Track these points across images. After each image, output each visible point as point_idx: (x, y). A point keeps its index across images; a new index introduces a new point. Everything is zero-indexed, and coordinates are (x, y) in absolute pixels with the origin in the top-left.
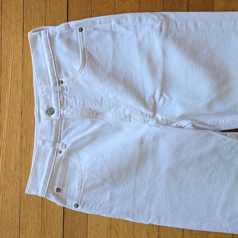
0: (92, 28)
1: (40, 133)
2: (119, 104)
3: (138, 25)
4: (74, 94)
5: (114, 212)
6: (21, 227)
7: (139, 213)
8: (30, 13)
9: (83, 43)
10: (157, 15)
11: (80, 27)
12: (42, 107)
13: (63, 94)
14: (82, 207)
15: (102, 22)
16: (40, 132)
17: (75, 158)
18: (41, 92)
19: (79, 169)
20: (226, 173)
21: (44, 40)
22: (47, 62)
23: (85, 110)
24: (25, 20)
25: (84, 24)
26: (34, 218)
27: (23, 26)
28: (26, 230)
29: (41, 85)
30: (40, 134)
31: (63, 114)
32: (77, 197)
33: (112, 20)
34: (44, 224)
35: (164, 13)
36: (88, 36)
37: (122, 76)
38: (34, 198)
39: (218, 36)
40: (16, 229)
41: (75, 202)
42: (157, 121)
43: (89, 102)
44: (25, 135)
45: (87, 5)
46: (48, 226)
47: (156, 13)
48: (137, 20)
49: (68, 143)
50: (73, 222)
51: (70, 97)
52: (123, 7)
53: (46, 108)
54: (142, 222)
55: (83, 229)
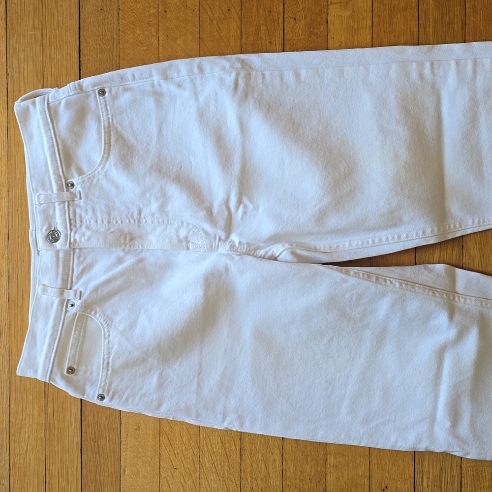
0: (121, 88)
1: (39, 274)
2: (168, 220)
3: (199, 79)
4: (92, 204)
5: (164, 408)
6: (12, 431)
7: (207, 410)
8: (18, 67)
9: (108, 114)
10: (229, 60)
11: (100, 87)
12: (40, 229)
13: (73, 206)
14: (111, 399)
15: (137, 77)
16: (39, 272)
17: (98, 315)
18: (37, 203)
19: (105, 334)
20: (356, 339)
21: (41, 113)
22: (46, 151)
23: (112, 232)
24: (9, 79)
25: (106, 82)
26: (33, 415)
27: (7, 88)
28: (20, 435)
29: (37, 191)
30: (39, 276)
31: (75, 240)
32: (101, 382)
33: (154, 73)
34: (50, 426)
35: (242, 56)
36: (115, 102)
37: (174, 170)
38: (31, 381)
39: (337, 94)
40: (5, 435)
41: (99, 392)
42: (232, 246)
43: (119, 218)
44: (15, 275)
45: (112, 47)
46: (56, 430)
47: (229, 56)
48: (196, 70)
49: (86, 289)
50: (97, 422)
51: (86, 211)
52: (172, 48)
53: (46, 230)
54: (213, 426)
55: (114, 434)
